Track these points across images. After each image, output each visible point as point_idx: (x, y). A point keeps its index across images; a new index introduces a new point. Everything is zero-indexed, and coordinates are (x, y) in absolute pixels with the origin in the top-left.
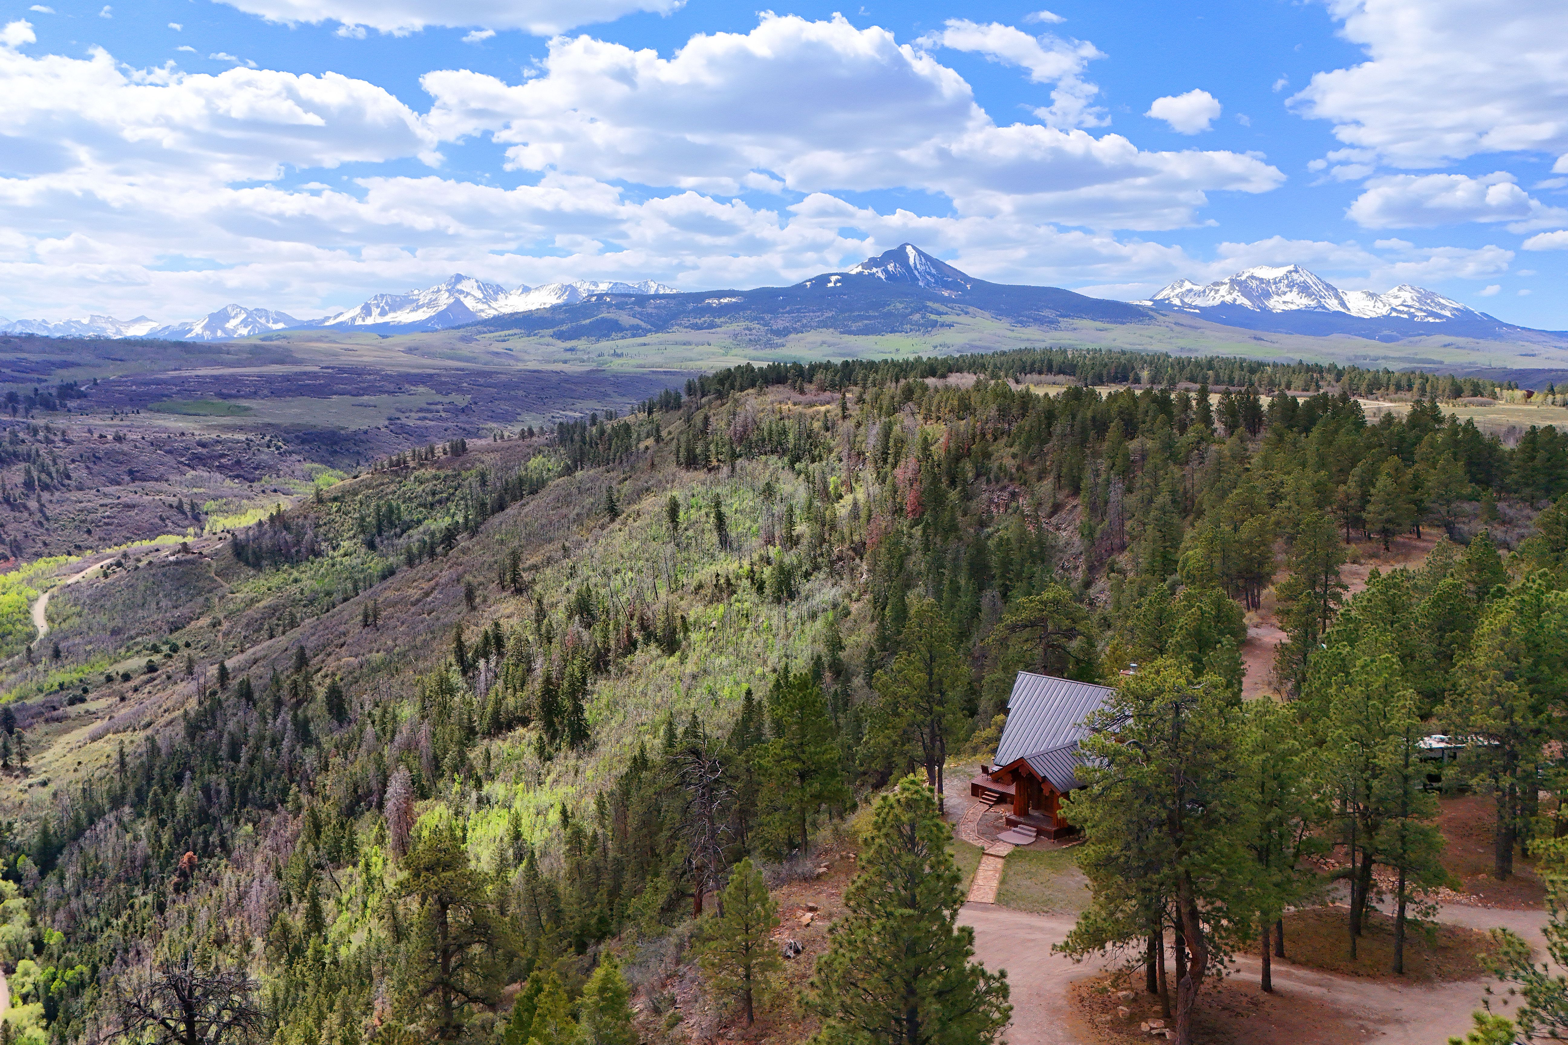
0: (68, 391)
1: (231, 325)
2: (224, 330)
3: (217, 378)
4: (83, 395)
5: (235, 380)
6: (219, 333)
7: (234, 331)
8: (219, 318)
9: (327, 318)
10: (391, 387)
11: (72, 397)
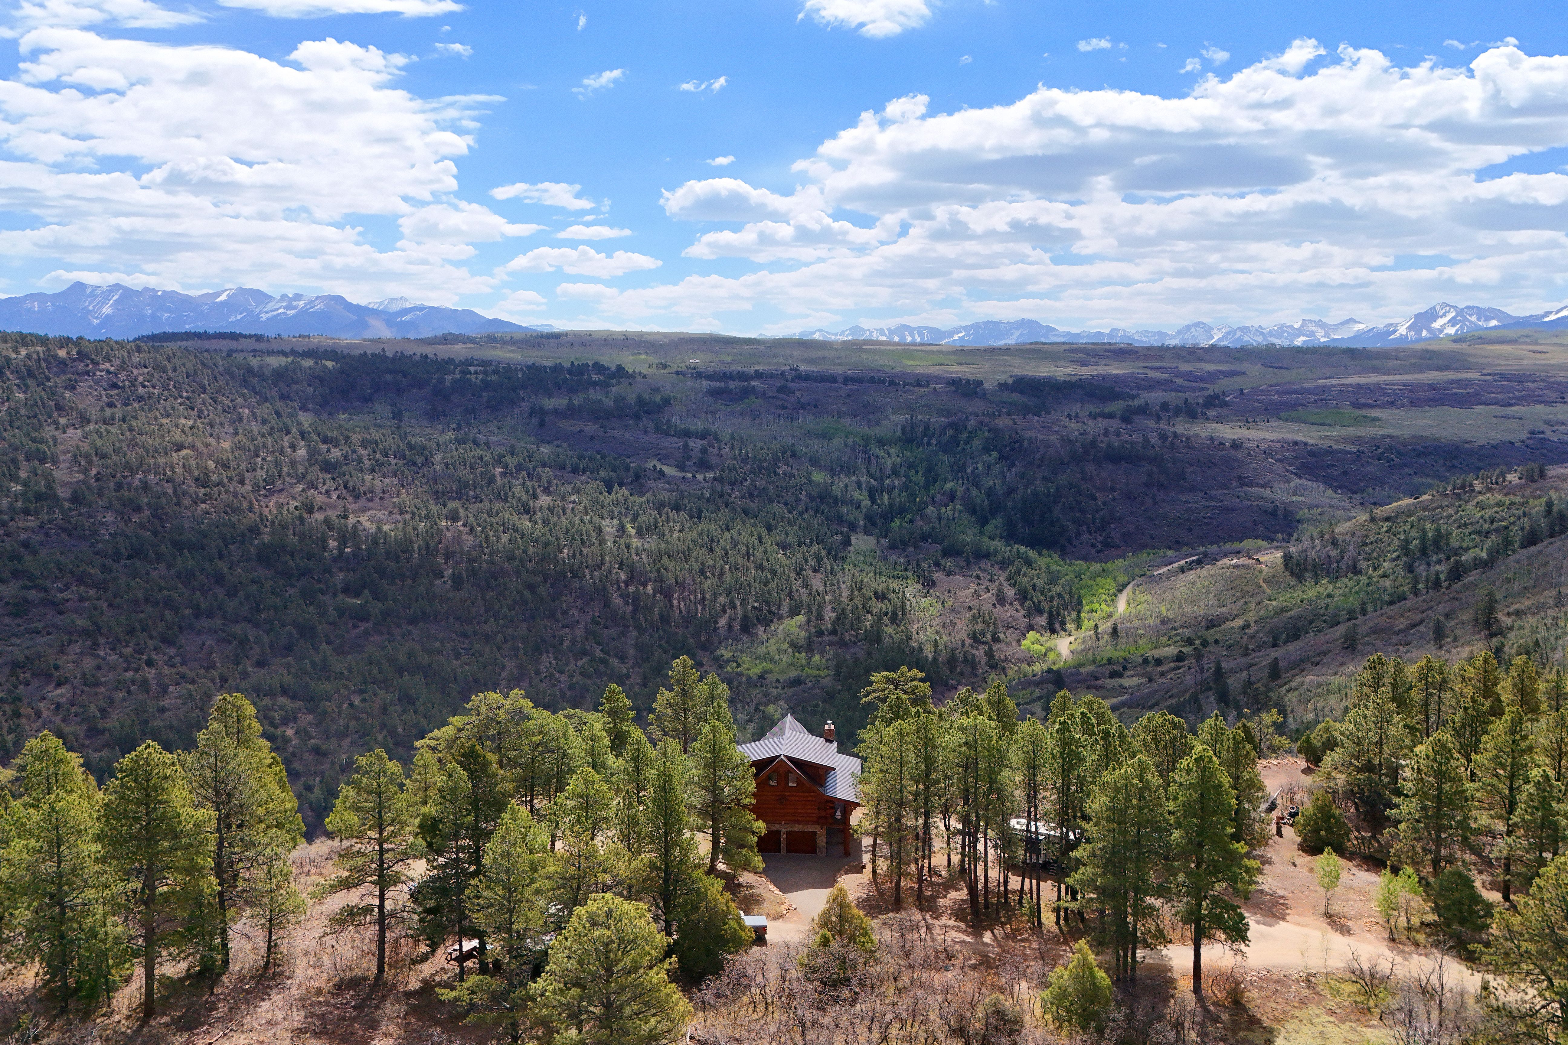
0: (1215, 401)
1: (1436, 325)
2: (1430, 330)
3: (1359, 386)
4: (1225, 404)
5: (1378, 389)
6: (1424, 333)
7: (1441, 330)
8: (1425, 318)
9: (1549, 313)
10: (1553, 395)
11: (1216, 406)
